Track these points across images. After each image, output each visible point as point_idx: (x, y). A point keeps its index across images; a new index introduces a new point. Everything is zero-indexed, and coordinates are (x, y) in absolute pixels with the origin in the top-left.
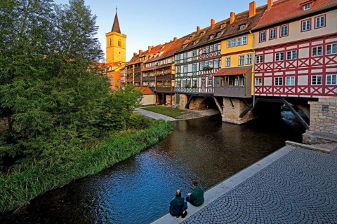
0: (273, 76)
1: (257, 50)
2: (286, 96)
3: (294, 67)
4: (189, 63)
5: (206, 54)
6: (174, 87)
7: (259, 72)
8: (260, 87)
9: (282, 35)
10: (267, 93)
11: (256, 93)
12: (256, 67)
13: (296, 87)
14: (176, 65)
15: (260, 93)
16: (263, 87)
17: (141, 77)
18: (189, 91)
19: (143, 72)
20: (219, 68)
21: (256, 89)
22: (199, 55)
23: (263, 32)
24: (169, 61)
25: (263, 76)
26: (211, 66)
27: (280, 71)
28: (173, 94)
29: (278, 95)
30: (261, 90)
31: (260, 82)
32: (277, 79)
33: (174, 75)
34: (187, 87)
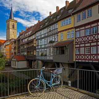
0: (85, 47)
1: (76, 28)
2: (91, 61)
3: (96, 39)
4: (43, 38)
5: (50, 31)
6: (35, 56)
7: (78, 44)
8: (78, 55)
9: (89, 16)
10: (82, 60)
11: (76, 59)
12: (76, 40)
13: (97, 54)
14: (36, 40)
15: (78, 59)
16: (80, 55)
17: (20, 49)
18: (43, 58)
19: (21, 45)
20: (57, 41)
21: (76, 57)
22: (47, 32)
23: (79, 14)
24: (33, 37)
25: (80, 47)
26: (53, 40)
27: (88, 43)
28: (35, 60)
29: (88, 61)
30: (79, 57)
31: (78, 51)
32: (87, 49)
33: (35, 47)
34: (42, 55)
